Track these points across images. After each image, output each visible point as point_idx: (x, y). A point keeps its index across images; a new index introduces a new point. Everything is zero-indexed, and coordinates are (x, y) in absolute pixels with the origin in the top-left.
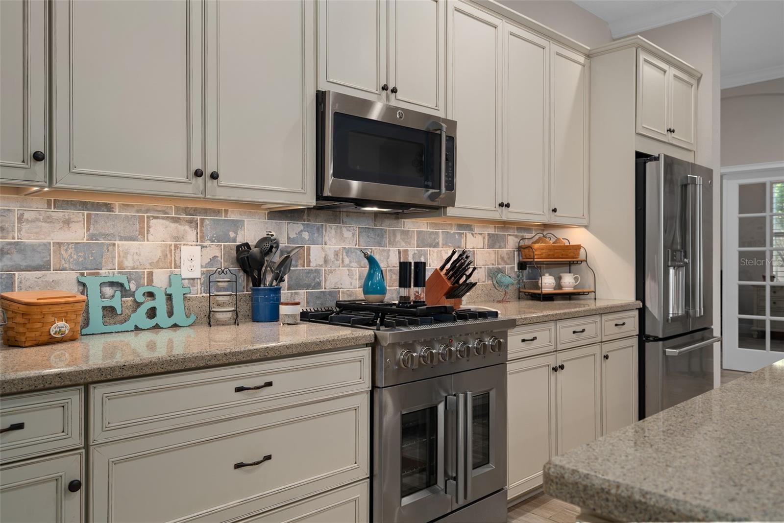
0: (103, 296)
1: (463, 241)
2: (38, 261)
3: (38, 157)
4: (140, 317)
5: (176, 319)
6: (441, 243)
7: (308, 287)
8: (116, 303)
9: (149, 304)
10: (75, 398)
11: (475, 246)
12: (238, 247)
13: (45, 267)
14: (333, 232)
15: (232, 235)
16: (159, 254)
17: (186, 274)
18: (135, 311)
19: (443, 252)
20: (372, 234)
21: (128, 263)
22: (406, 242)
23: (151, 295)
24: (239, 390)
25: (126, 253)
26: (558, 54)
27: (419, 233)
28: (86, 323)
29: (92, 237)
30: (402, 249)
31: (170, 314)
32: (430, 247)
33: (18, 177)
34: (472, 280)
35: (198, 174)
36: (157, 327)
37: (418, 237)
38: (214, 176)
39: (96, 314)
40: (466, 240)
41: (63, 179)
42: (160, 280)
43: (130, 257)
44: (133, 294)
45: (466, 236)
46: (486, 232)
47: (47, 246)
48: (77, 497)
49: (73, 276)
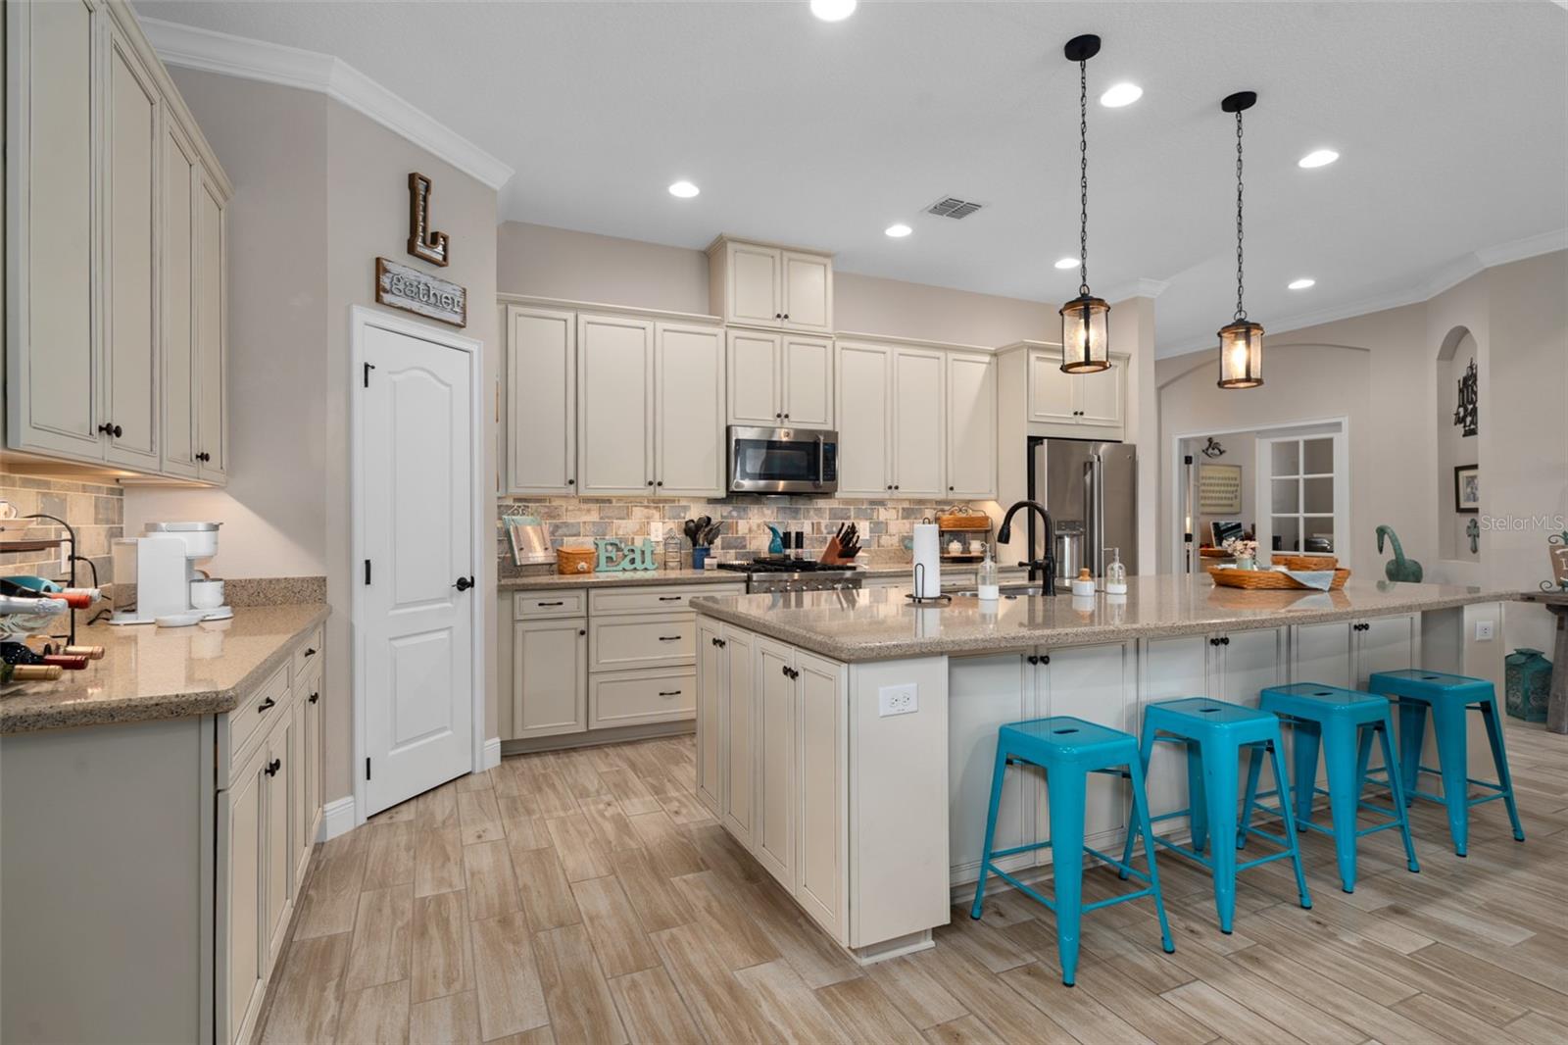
0: (607, 551)
1: (875, 514)
2: (574, 531)
3: (571, 482)
4: (626, 564)
5: (647, 565)
6: (852, 517)
7: (736, 548)
8: (613, 555)
9: (631, 556)
10: (582, 594)
11: (888, 518)
12: (687, 522)
13: (578, 535)
14: (756, 511)
15: (682, 515)
16: (638, 527)
17: (653, 538)
18: (623, 560)
20: (788, 511)
21: (621, 532)
22: (819, 517)
23: (633, 551)
24: (661, 599)
25: (619, 527)
26: (955, 360)
27: (831, 509)
28: (598, 566)
29: (601, 518)
30: (815, 522)
31: (643, 562)
32: (842, 520)
33: (563, 492)
34: (858, 545)
35: (651, 484)
36: (635, 569)
37: (830, 513)
38: (660, 484)
39: (603, 560)
40: (878, 513)
41: (583, 492)
42: (638, 543)
43: (621, 529)
44: (622, 550)
46: (901, 507)
47: (579, 523)
48: (584, 637)
49: (592, 539)
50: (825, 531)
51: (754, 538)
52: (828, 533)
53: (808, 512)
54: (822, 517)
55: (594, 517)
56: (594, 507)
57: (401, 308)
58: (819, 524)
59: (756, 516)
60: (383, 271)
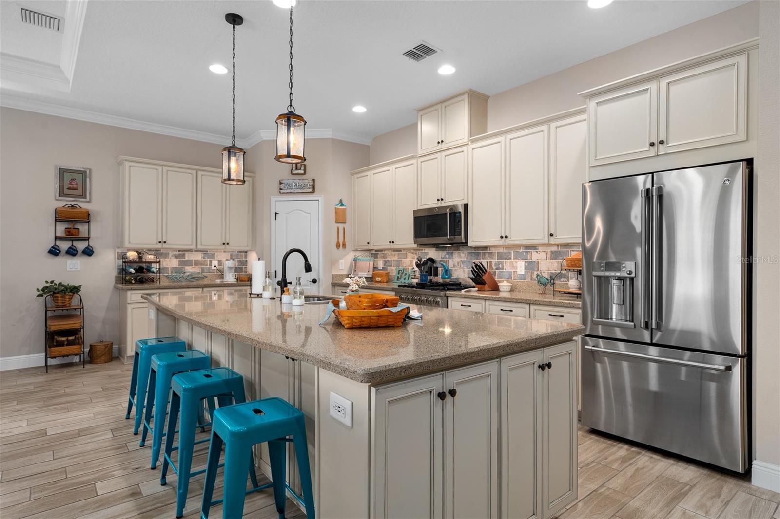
0: (398, 273)
6: (512, 258)
8: (400, 275)
11: (539, 259)
14: (457, 254)
15: (425, 257)
16: (410, 263)
19: (514, 263)
20: (473, 255)
21: (404, 265)
22: (490, 257)
25: (404, 263)
30: (488, 261)
32: (505, 260)
35: (390, 242)
37: (498, 255)
39: (396, 278)
40: (531, 255)
42: (409, 271)
44: (403, 273)
45: (531, 253)
46: (549, 250)
47: (392, 261)
50: (494, 268)
51: (456, 270)
52: (497, 269)
53: (485, 255)
54: (493, 258)
55: (396, 258)
56: (396, 253)
57: (287, 193)
58: (491, 262)
59: (457, 258)
60: (281, 183)
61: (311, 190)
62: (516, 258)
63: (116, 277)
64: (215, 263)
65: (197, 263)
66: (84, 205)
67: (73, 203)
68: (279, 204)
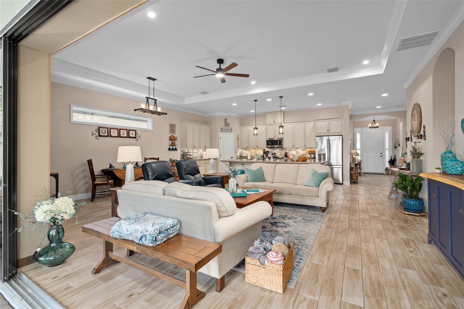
3: (248, 147)
11: (299, 151)
26: (306, 123)
27: (283, 149)
52: (289, 153)
56: (254, 149)
57: (224, 132)
60: (222, 129)
61: (231, 131)
62: (293, 151)
63: (181, 157)
64: (200, 153)
65: (196, 153)
66: (175, 135)
67: (172, 135)
68: (221, 135)
